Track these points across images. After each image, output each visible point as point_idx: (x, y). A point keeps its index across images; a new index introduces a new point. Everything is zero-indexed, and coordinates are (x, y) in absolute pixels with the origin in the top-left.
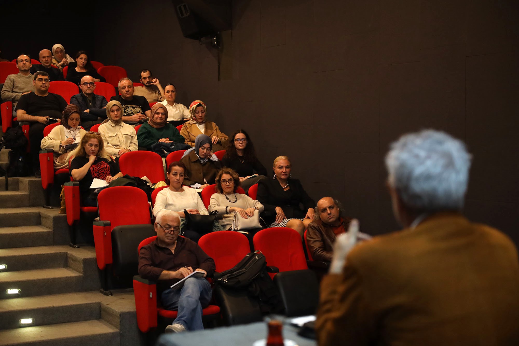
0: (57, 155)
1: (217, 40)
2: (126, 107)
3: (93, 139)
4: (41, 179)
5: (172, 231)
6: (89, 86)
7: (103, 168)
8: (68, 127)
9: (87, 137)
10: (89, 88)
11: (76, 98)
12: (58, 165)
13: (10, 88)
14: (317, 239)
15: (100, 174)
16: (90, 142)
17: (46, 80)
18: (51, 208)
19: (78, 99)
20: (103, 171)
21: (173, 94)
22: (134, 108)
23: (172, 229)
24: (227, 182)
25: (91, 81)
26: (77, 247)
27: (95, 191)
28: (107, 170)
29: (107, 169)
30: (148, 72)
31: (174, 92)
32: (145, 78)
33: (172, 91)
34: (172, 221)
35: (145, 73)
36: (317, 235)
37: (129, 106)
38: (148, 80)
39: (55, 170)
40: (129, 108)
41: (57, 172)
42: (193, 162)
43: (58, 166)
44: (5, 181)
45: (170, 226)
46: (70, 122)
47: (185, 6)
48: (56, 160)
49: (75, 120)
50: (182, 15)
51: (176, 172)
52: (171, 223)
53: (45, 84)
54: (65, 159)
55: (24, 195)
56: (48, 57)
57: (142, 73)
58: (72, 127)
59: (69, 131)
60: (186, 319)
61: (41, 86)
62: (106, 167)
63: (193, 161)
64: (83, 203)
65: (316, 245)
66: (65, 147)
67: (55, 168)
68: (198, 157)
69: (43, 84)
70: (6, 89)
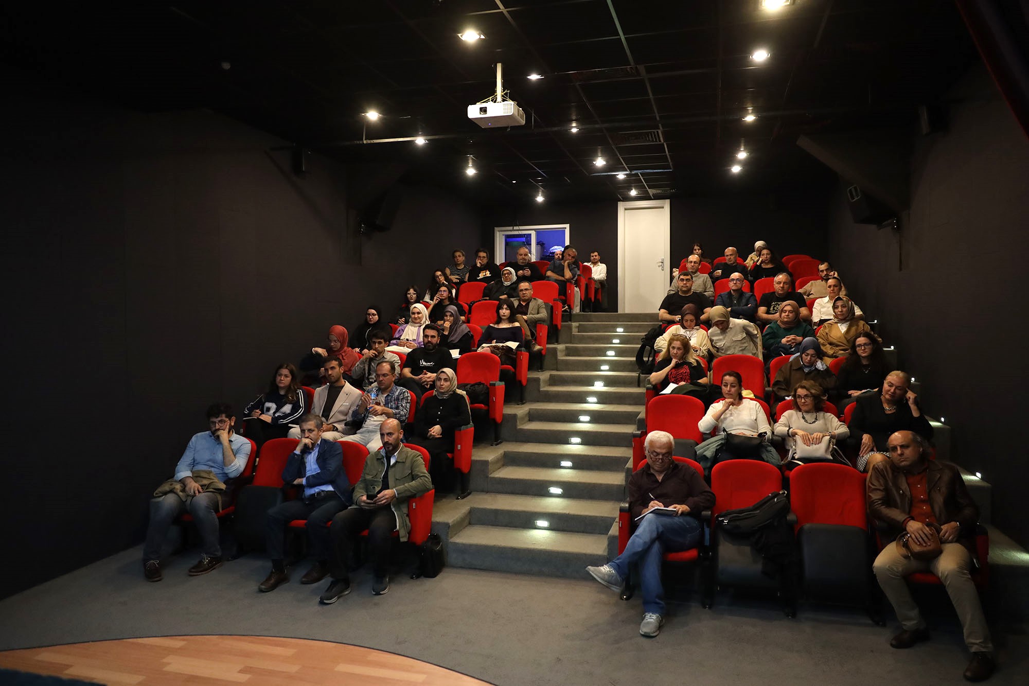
1: (897, 224)
2: (776, 304)
7: (681, 372)
8: (684, 327)
9: (672, 339)
10: (735, 284)
11: (721, 297)
16: (673, 345)
21: (836, 289)
24: (802, 398)
29: (686, 374)
30: (826, 264)
31: (836, 286)
32: (822, 271)
33: (834, 286)
35: (823, 266)
38: (825, 273)
40: (778, 305)
42: (794, 370)
45: (658, 454)
46: (684, 323)
47: (855, 188)
49: (689, 322)
52: (658, 450)
53: (686, 284)
57: (820, 266)
58: (687, 327)
59: (685, 331)
61: (682, 286)
62: (686, 372)
63: (795, 368)
68: (802, 364)
69: (684, 284)
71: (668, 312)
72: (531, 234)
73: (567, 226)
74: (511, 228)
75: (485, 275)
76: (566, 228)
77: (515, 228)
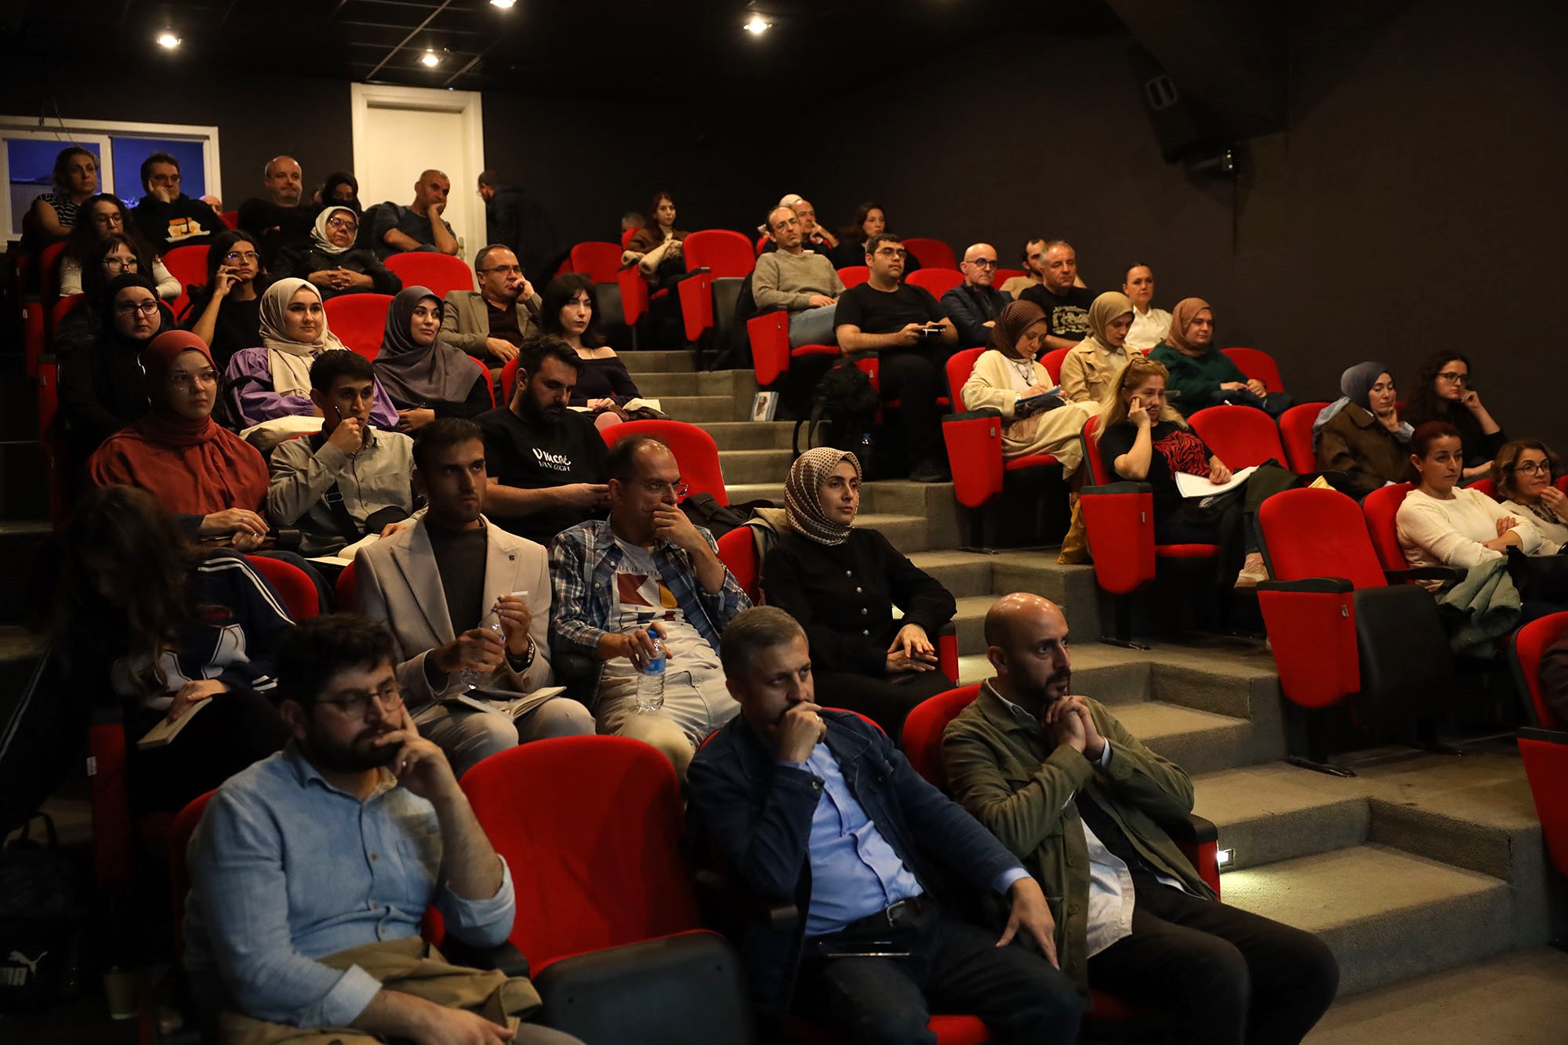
1: (1233, 161)
2: (1061, 311)
3: (1153, 378)
4: (951, 484)
6: (988, 268)
7: (1189, 448)
8: (1012, 353)
9: (1137, 372)
10: (988, 272)
12: (1012, 447)
13: (773, 283)
15: (1187, 463)
16: (1147, 386)
17: (899, 251)
19: (963, 298)
20: (1192, 456)
21: (1150, 285)
22: (1077, 314)
24: (1538, 468)
25: (991, 257)
26: (1145, 649)
27: (1203, 504)
28: (1198, 452)
29: (1198, 449)
30: (1041, 242)
31: (1150, 281)
32: (1037, 257)
33: (1148, 280)
35: (1036, 246)
37: (1067, 308)
39: (1006, 460)
40: (1066, 315)
41: (1011, 465)
43: (1014, 449)
46: (1022, 344)
47: (1165, 83)
48: (1007, 434)
50: (1159, 101)
51: (1444, 452)
54: (1035, 433)
57: (1030, 246)
58: (1024, 355)
59: (1015, 364)
61: (891, 266)
62: (1196, 446)
63: (1360, 427)
66: (1029, 405)
67: (1003, 454)
68: (1372, 415)
69: (895, 260)
70: (764, 285)
71: (863, 331)
72: (97, 146)
73: (213, 132)
74: (34, 121)
75: (188, 232)
76: (207, 137)
77: (49, 122)
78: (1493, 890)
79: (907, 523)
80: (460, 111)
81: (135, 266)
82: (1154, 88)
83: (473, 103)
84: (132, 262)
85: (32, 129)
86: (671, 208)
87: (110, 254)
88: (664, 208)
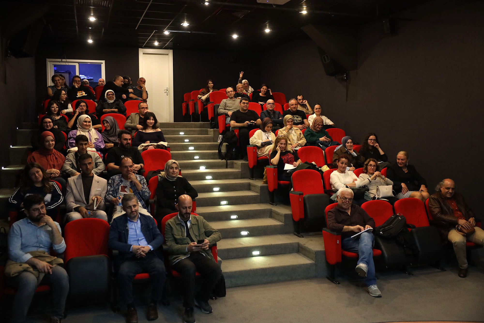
0: (258, 148)
1: (346, 77)
4: (248, 162)
5: (347, 201)
6: (271, 105)
7: (290, 158)
8: (264, 131)
9: (279, 139)
10: (271, 106)
11: (264, 113)
12: (260, 154)
13: (223, 107)
14: (437, 207)
15: (289, 161)
16: (281, 142)
17: (247, 103)
18: (255, 180)
19: (265, 114)
20: (290, 160)
21: (320, 110)
22: (297, 117)
23: (347, 200)
24: (372, 166)
25: (272, 102)
26: (276, 205)
27: (288, 172)
28: (292, 159)
29: (292, 158)
30: (301, 96)
31: (320, 109)
32: (300, 100)
33: (319, 109)
34: (347, 195)
35: (300, 97)
36: (436, 204)
37: (295, 116)
38: (301, 101)
39: (258, 157)
40: (294, 118)
41: (259, 159)
42: (343, 153)
43: (260, 155)
44: (226, 163)
45: (346, 198)
46: (266, 128)
47: (327, 56)
48: (258, 151)
49: (269, 128)
50: (325, 61)
51: (343, 162)
52: (347, 196)
53: (246, 106)
54: (264, 151)
55: (239, 171)
56: (241, 88)
57: (298, 97)
58: (267, 131)
59: (265, 133)
60: (367, 260)
62: (292, 157)
63: (344, 152)
64: (279, 178)
65: (436, 210)
66: (264, 144)
67: (257, 156)
68: (346, 149)
69: (245, 106)
70: (221, 108)
71: (236, 122)
72: (75, 65)
74: (60, 60)
75: (82, 94)
76: (102, 63)
77: (64, 60)
78: (311, 264)
79: (236, 171)
80: (168, 55)
81: (58, 108)
82: (324, 57)
83: (171, 52)
84: (57, 108)
85: (60, 62)
86: (212, 84)
87: (52, 106)
88: (210, 84)
